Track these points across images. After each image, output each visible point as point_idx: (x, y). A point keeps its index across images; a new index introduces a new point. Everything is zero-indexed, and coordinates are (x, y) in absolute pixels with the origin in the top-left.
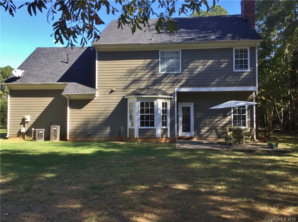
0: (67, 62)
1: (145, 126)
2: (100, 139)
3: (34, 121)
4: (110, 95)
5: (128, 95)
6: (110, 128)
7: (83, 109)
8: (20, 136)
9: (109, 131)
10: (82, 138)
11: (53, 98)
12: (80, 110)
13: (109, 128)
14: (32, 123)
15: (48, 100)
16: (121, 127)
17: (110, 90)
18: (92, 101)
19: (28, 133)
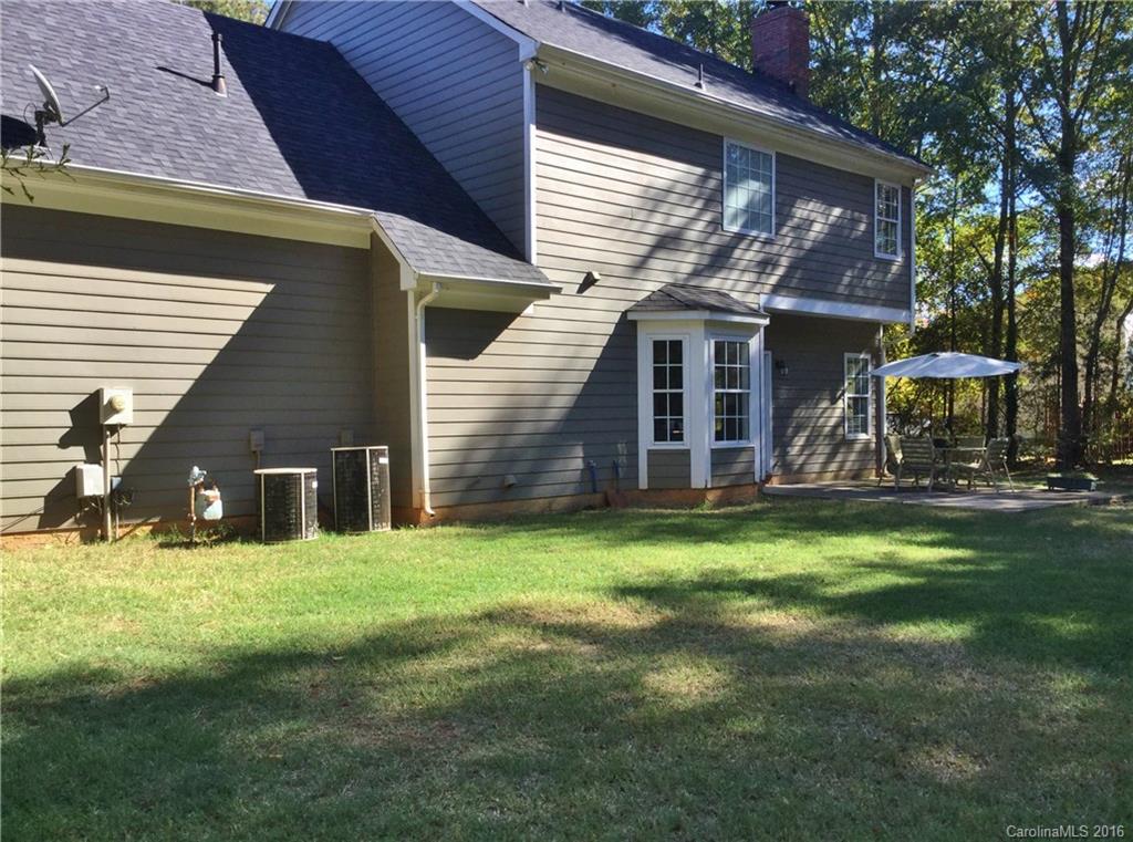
0: (209, 78)
1: (728, 439)
2: (550, 504)
3: (158, 419)
4: (580, 301)
5: (641, 306)
6: (584, 453)
7: (480, 360)
8: (65, 526)
9: (579, 464)
10: (481, 507)
11: (269, 288)
12: (470, 363)
13: (579, 452)
14: (145, 435)
15: (240, 299)
16: (619, 446)
17: (580, 279)
18: (517, 323)
19: (128, 499)
